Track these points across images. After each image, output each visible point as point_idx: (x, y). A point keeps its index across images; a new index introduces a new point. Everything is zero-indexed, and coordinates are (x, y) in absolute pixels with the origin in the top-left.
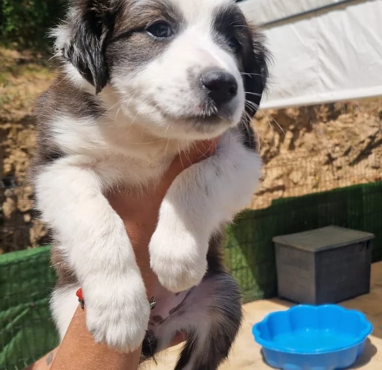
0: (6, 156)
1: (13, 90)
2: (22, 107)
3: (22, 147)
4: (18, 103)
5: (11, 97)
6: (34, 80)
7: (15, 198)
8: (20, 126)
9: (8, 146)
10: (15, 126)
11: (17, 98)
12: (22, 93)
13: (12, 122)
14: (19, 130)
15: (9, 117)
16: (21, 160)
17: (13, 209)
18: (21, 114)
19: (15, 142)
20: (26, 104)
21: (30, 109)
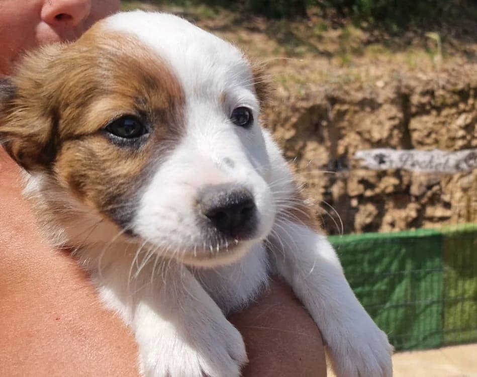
0: (341, 137)
1: (354, 71)
2: (361, 89)
3: (358, 130)
4: (358, 85)
5: (352, 78)
6: (376, 63)
7: (345, 181)
8: (357, 108)
9: (344, 128)
10: (353, 108)
11: (357, 79)
12: (363, 75)
13: (351, 103)
14: (356, 112)
15: (348, 98)
16: (355, 143)
17: (342, 192)
18: (359, 96)
19: (351, 123)
20: (365, 85)
21: (368, 91)
